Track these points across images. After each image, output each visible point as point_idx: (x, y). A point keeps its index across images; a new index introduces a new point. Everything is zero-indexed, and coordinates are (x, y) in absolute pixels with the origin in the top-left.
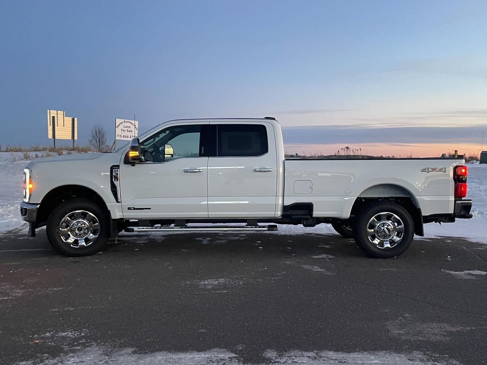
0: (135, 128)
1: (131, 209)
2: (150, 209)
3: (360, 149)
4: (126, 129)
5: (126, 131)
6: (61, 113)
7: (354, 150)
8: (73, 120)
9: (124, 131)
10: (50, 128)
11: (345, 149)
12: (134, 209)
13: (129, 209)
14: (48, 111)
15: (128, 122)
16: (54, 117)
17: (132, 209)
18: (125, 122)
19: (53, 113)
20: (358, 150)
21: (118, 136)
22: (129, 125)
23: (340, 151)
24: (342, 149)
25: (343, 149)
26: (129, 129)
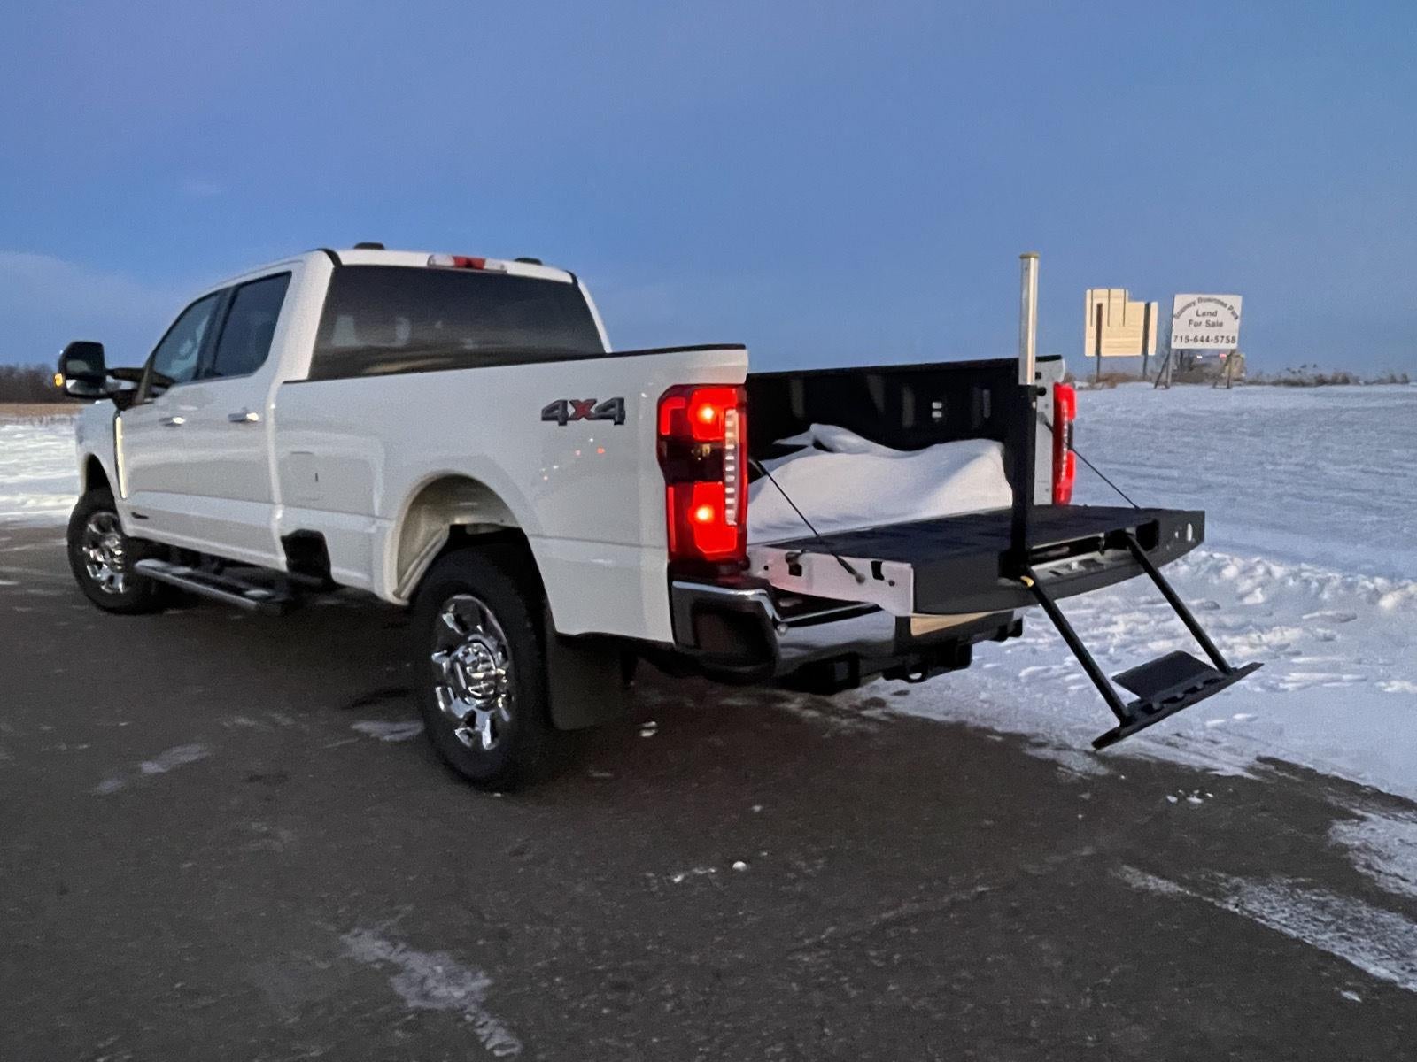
0: (1233, 313)
4: (1203, 320)
5: (1204, 324)
6: (1118, 293)
8: (1148, 307)
9: (1198, 324)
10: (1091, 331)
14: (1089, 292)
15: (1209, 300)
16: (1100, 307)
18: (1200, 300)
19: (1098, 296)
21: (1179, 339)
22: (1211, 307)
26: (1212, 319)
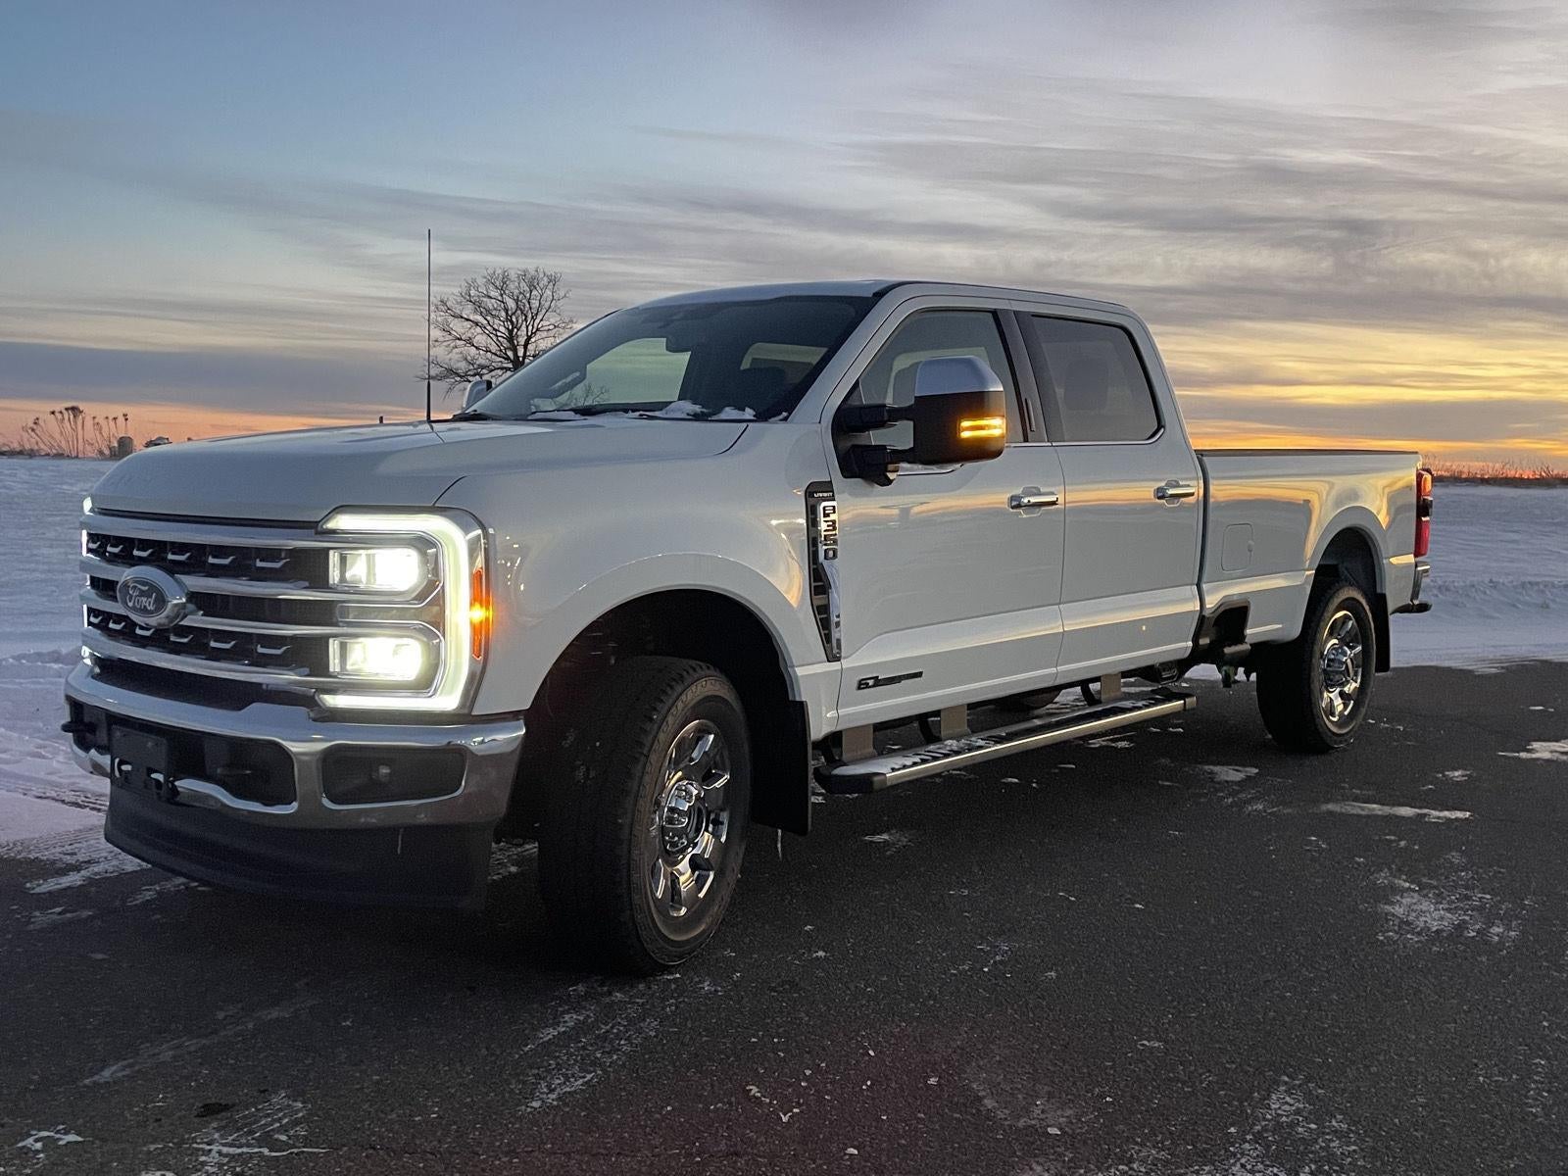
1: (867, 686)
2: (919, 675)
3: (125, 415)
7: (100, 420)
11: (64, 411)
12: (878, 682)
13: (862, 685)
17: (871, 682)
20: (115, 419)
23: (41, 422)
24: (53, 413)
25: (57, 414)
